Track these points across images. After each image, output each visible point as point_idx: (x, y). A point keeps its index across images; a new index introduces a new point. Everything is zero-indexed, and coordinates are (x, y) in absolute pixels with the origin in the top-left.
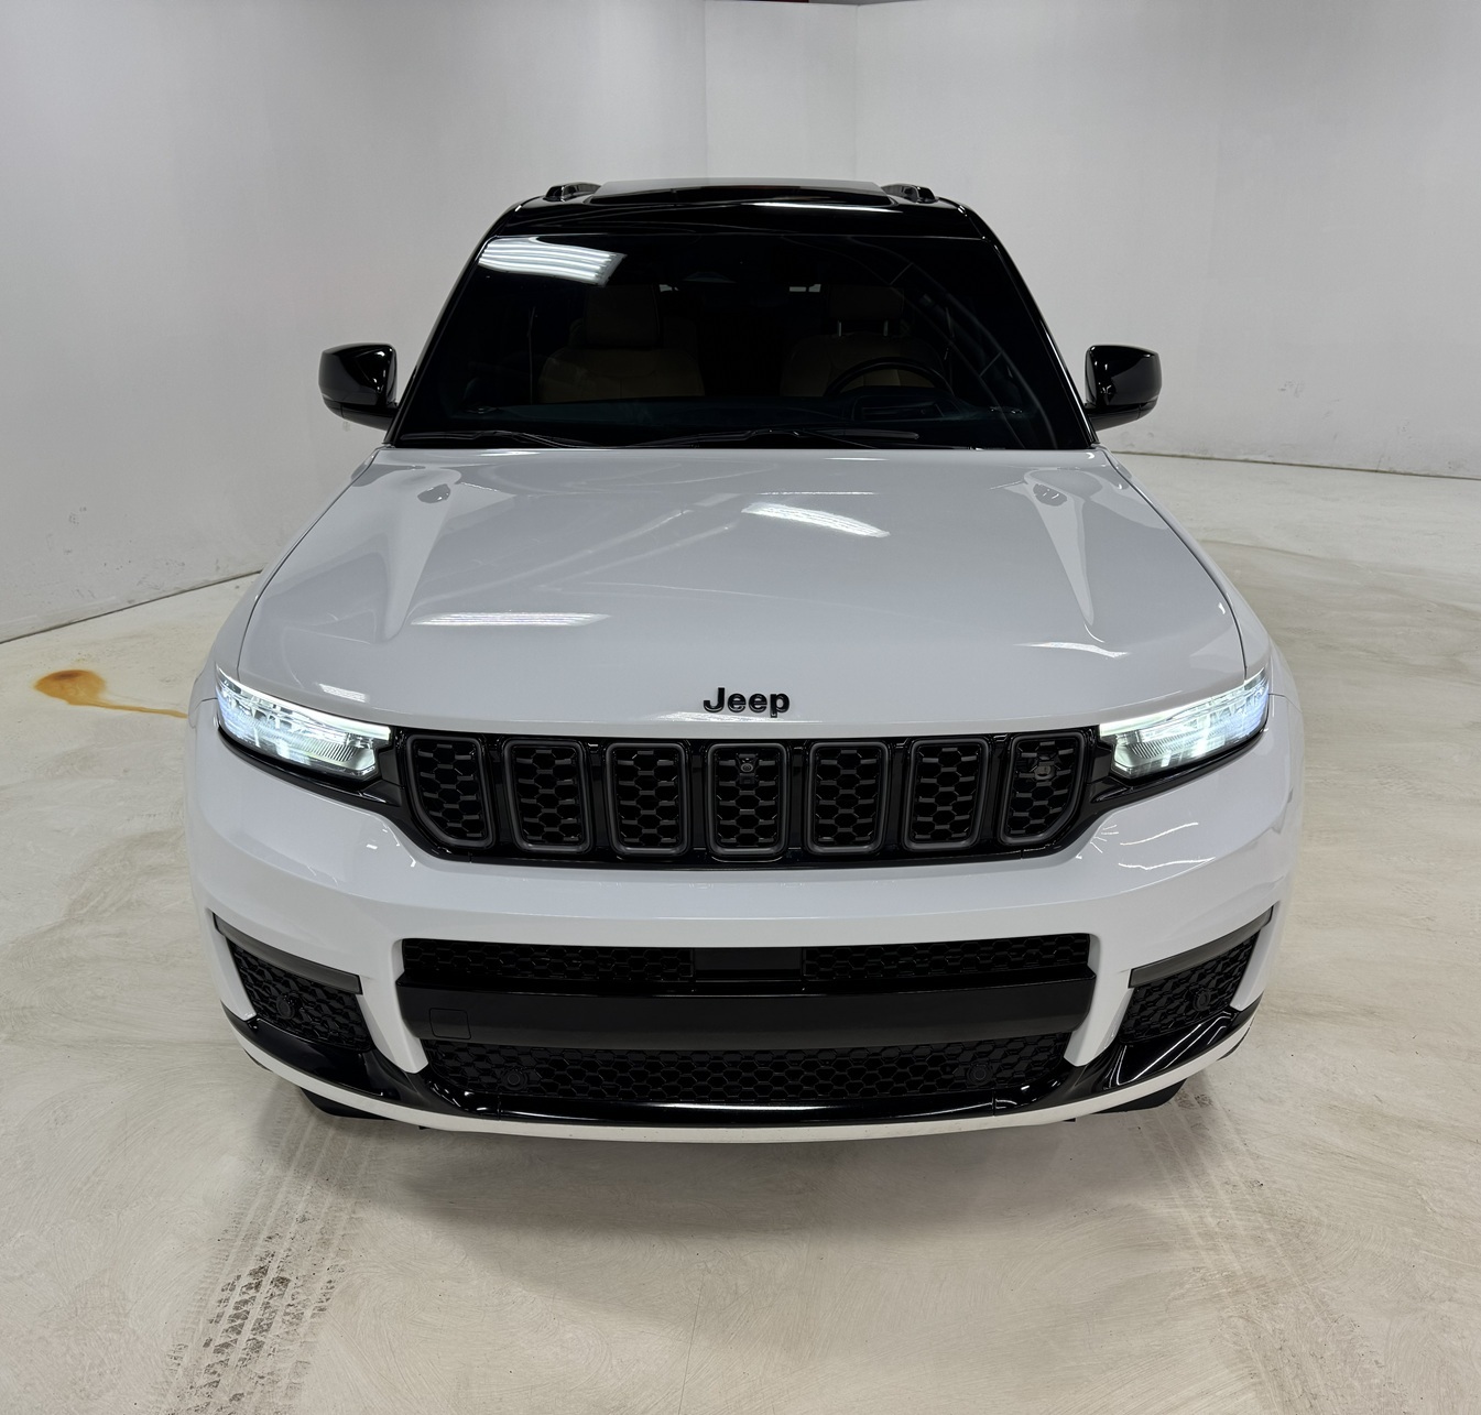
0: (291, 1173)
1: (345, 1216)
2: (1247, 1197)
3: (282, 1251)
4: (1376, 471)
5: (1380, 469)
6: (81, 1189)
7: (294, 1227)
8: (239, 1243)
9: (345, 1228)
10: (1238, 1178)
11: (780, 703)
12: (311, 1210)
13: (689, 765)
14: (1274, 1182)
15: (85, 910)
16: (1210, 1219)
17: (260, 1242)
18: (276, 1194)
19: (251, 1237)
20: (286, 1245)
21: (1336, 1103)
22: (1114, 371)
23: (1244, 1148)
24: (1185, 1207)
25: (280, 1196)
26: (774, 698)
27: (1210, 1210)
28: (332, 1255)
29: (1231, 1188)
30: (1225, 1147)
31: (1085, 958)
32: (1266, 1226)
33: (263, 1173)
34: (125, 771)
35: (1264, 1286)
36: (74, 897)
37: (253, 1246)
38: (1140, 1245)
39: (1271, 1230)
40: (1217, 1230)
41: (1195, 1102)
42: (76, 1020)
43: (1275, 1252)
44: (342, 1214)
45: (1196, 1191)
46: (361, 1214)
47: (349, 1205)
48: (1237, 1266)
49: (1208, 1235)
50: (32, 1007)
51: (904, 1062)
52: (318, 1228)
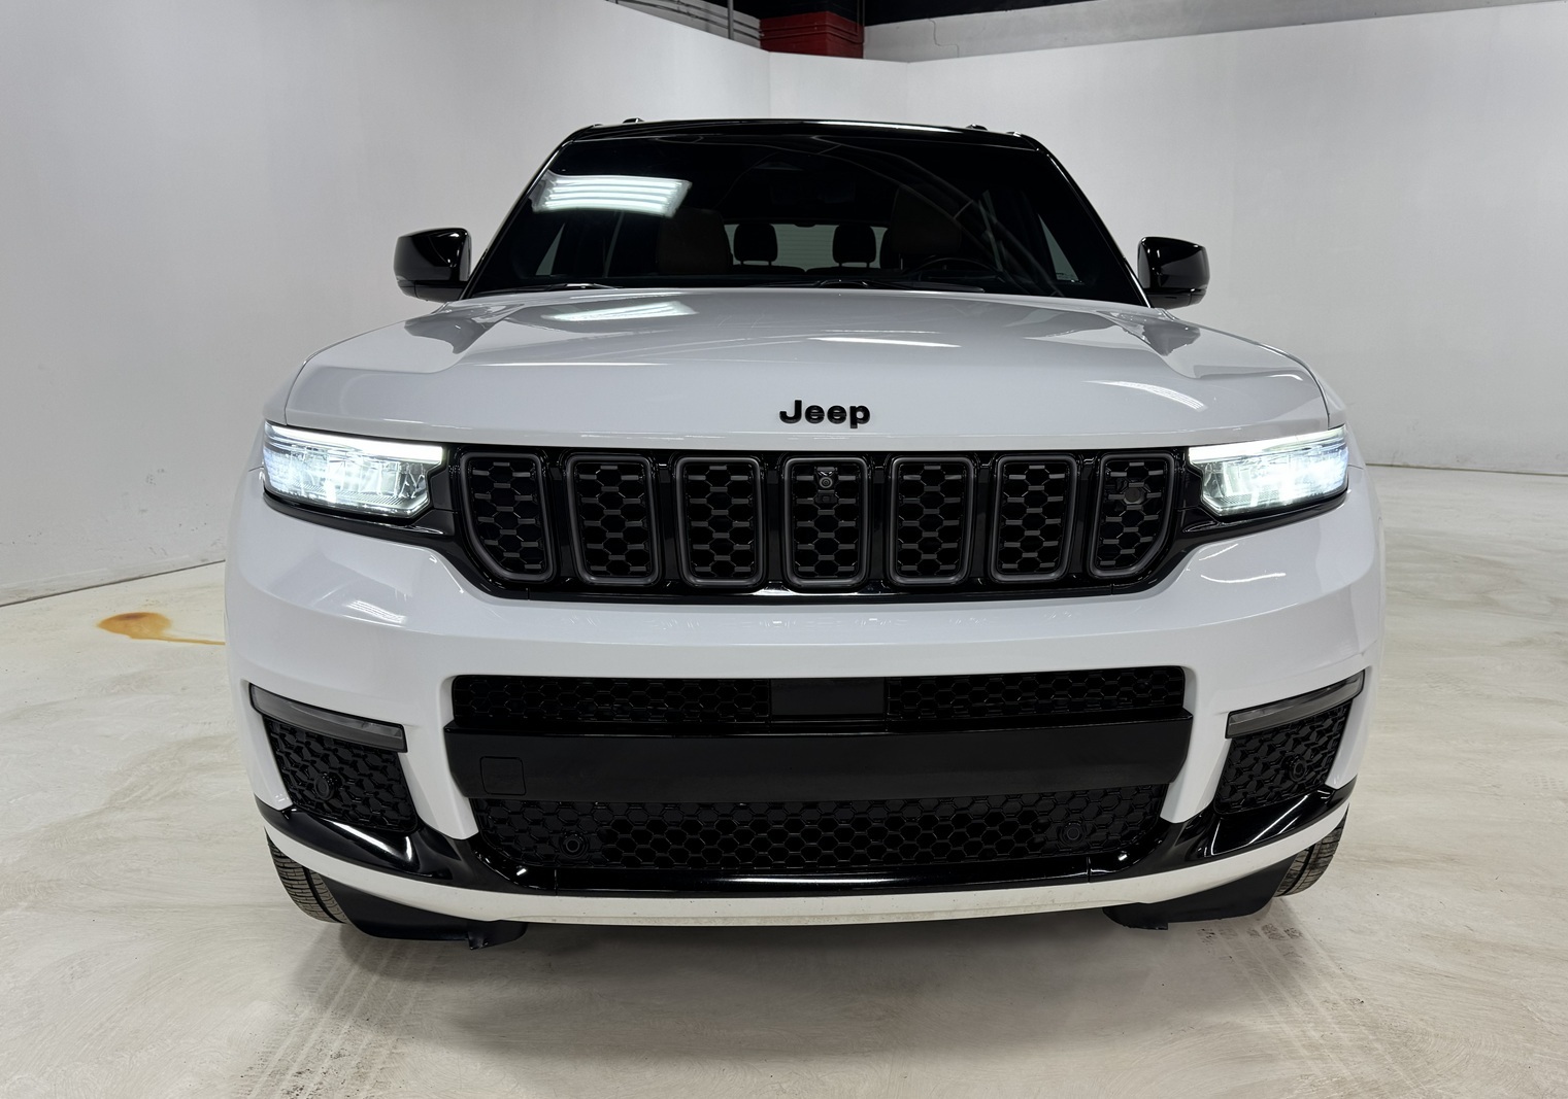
0: (328, 1014)
1: (384, 1052)
2: (1351, 1013)
3: (312, 1085)
4: (1392, 466)
5: (1395, 463)
6: (91, 1035)
7: (327, 1063)
8: (264, 1078)
9: (384, 1063)
10: (1337, 997)
11: (860, 415)
12: (348, 1047)
13: (764, 483)
14: (1375, 1000)
15: (128, 799)
16: (1313, 1033)
17: (288, 1077)
18: (310, 1035)
19: (277, 1074)
20: (317, 1079)
21: (1427, 933)
22: (1165, 259)
23: (1339, 972)
24: (1286, 1023)
25: (314, 1036)
26: (854, 410)
27: (1312, 1025)
28: (368, 1087)
29: (1331, 1006)
30: (1321, 971)
31: (1181, 698)
32: (1371, 1037)
33: (297, 1016)
34: (183, 689)
35: (1377, 1089)
36: (117, 789)
37: (280, 1080)
38: (1244, 1057)
39: (1377, 1040)
40: (1322, 1042)
41: (1286, 934)
42: (106, 890)
43: (1385, 1060)
44: (381, 1049)
45: (1295, 1009)
46: (402, 1049)
47: (390, 1041)
48: (1345, 1072)
49: (1312, 1046)
50: (58, 880)
51: (993, 818)
52: (354, 1063)
